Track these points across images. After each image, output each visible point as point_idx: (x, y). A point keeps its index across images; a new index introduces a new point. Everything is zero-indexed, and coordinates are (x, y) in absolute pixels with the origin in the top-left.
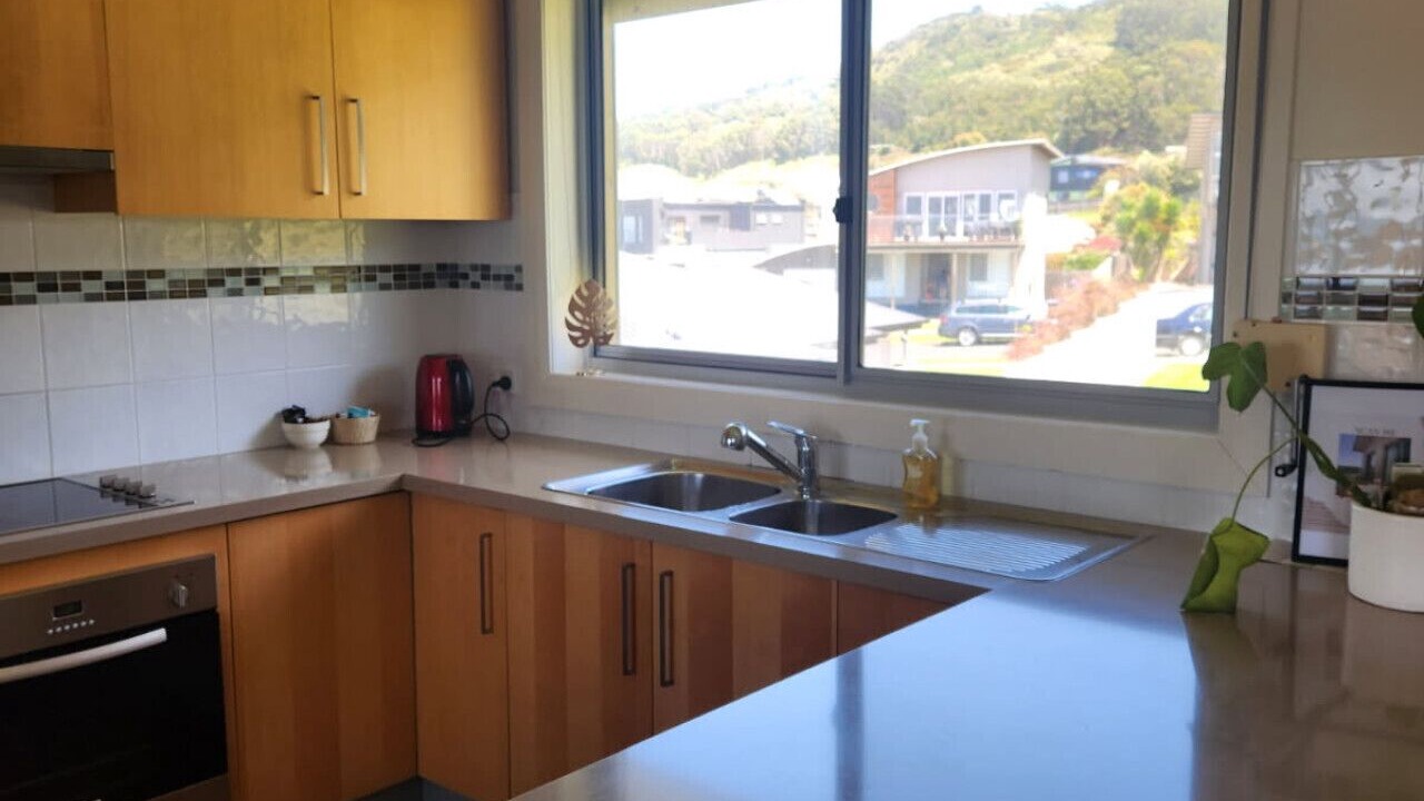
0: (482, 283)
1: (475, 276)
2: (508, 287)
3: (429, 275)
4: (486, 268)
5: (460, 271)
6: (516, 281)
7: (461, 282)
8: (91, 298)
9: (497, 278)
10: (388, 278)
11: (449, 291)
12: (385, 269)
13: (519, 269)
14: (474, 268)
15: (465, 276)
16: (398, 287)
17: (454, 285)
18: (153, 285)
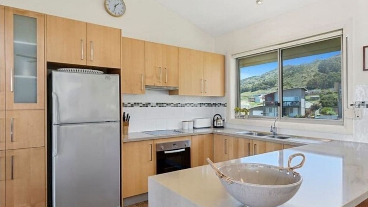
0: (220, 106)
1: (219, 105)
2: (224, 106)
3: (212, 105)
4: (221, 104)
5: (217, 104)
6: (225, 105)
7: (216, 106)
8: (172, 106)
9: (222, 105)
10: (207, 105)
11: (215, 107)
12: (206, 104)
13: (226, 104)
14: (219, 103)
15: (217, 105)
16: (208, 106)
17: (215, 106)
18: (179, 105)
